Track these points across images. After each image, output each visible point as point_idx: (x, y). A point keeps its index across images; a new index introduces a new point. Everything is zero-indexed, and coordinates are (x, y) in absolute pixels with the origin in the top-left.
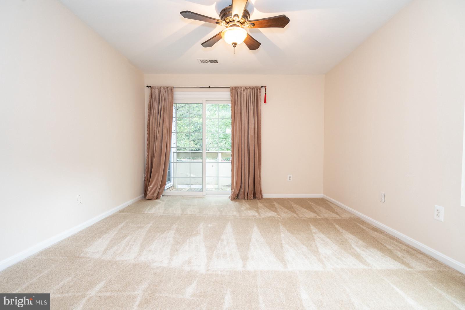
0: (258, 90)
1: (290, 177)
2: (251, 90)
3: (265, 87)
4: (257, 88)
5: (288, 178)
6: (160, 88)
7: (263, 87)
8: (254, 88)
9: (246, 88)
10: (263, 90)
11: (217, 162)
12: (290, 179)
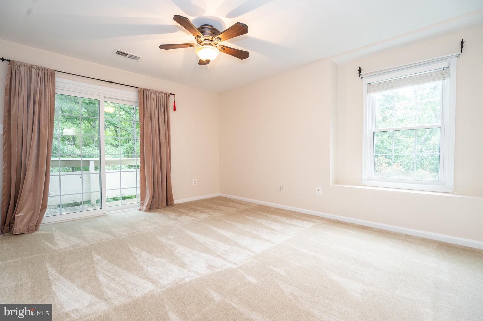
0: (168, 96)
1: (195, 181)
2: (161, 95)
3: (173, 95)
4: (166, 94)
5: (194, 182)
6: (30, 67)
7: (171, 94)
8: (164, 93)
9: (156, 92)
10: (171, 97)
11: (119, 172)
12: (195, 183)
